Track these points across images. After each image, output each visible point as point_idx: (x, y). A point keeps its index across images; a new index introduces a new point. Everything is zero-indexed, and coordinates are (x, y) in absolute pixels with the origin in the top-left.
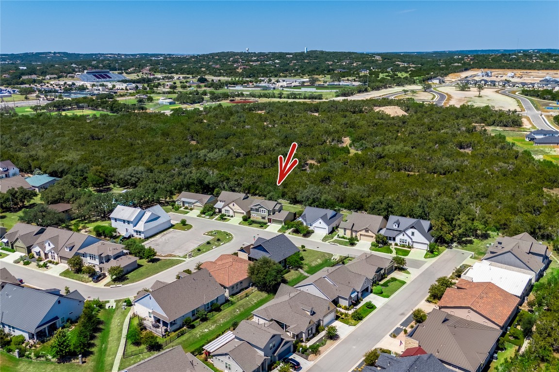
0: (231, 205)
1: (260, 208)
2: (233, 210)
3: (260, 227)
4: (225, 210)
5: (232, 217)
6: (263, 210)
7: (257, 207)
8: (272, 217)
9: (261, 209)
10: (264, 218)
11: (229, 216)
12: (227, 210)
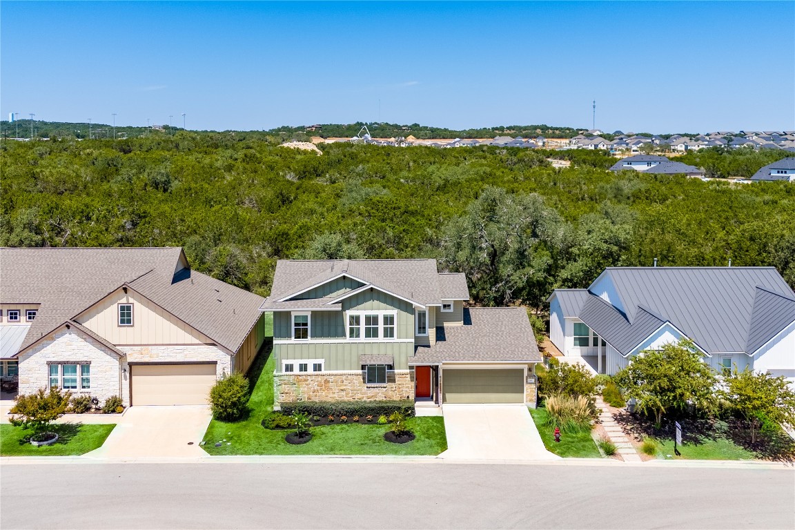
0: (104, 322)
1: (346, 304)
2: (121, 357)
3: (389, 437)
4: (52, 366)
5: (114, 406)
6: (372, 320)
7: (328, 303)
8: (441, 356)
9: (362, 312)
10: (377, 374)
11: (84, 406)
12: (69, 366)
